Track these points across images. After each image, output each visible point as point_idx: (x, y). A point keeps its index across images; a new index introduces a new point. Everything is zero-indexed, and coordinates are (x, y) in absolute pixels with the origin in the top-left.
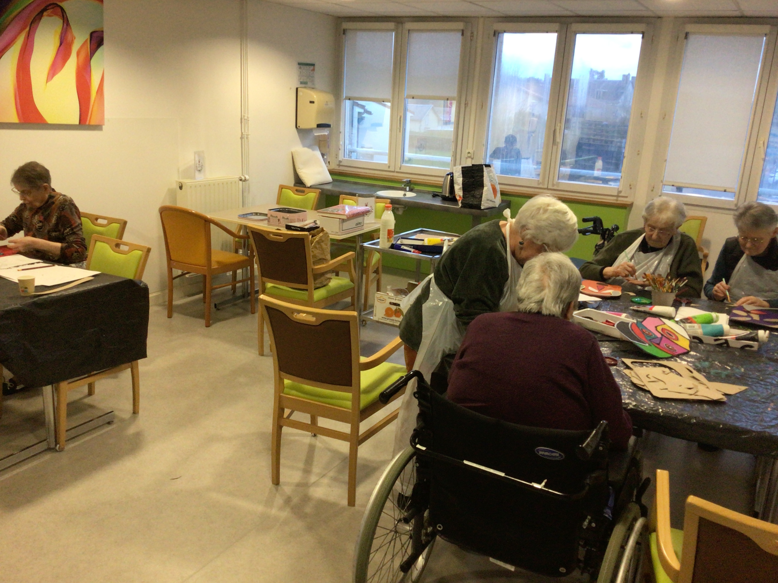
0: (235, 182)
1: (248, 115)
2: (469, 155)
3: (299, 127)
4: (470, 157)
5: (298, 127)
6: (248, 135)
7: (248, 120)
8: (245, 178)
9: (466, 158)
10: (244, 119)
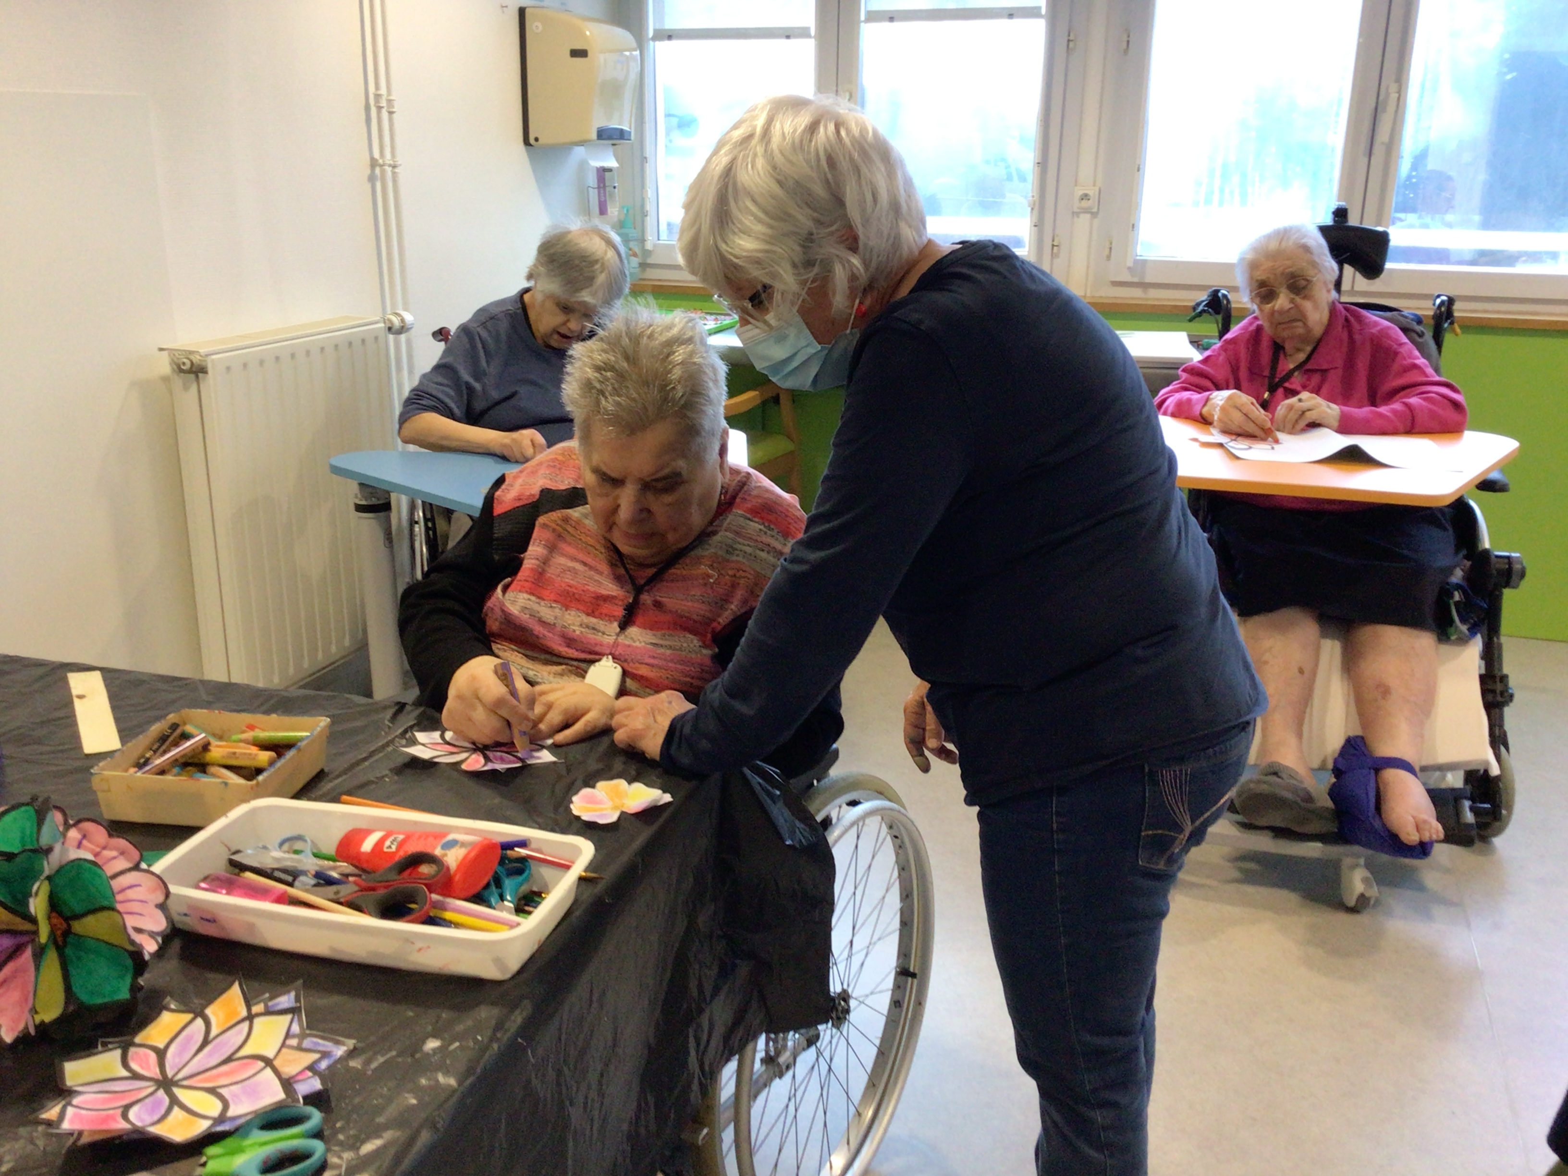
0: (376, 338)
1: (389, 92)
2: (1085, 204)
3: (537, 139)
4: (1086, 211)
5: (532, 141)
6: (394, 167)
7: (391, 113)
8: (403, 320)
9: (1076, 214)
10: (379, 108)
